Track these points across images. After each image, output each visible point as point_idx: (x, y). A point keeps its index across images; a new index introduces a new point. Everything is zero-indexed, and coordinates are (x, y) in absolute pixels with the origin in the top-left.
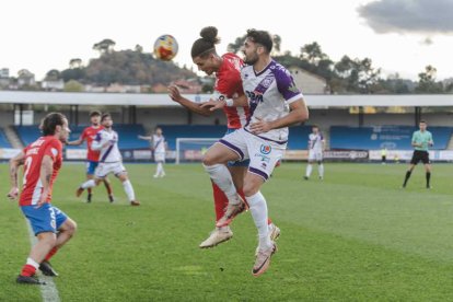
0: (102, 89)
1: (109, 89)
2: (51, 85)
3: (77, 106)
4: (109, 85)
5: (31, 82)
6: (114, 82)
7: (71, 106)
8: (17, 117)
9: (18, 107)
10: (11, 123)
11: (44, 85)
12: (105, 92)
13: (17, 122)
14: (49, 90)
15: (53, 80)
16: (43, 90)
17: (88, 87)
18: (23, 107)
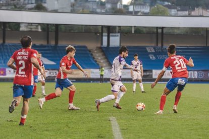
0: (187, 13)
1: (193, 13)
2: (137, 9)
3: (162, 28)
4: (193, 9)
5: (119, 6)
6: (198, 6)
7: (157, 28)
8: (105, 39)
9: (105, 30)
10: (99, 45)
11: (131, 9)
12: (190, 15)
13: (105, 44)
14: (136, 13)
15: (140, 4)
16: (130, 13)
17: (173, 12)
18: (110, 30)
